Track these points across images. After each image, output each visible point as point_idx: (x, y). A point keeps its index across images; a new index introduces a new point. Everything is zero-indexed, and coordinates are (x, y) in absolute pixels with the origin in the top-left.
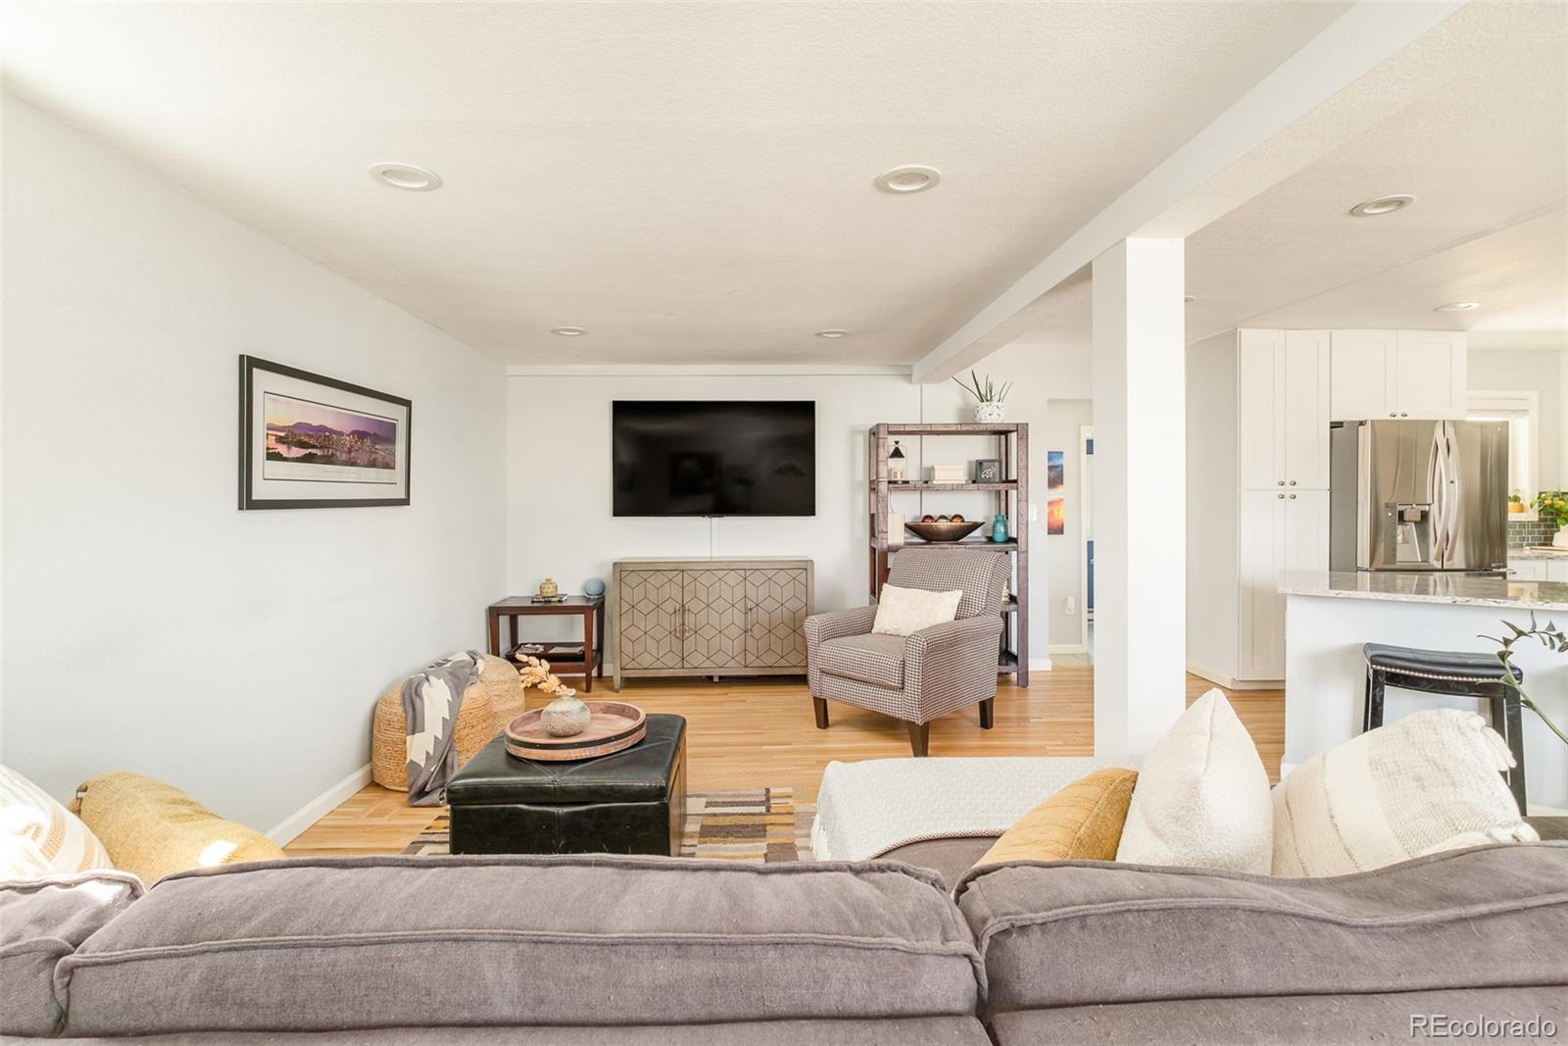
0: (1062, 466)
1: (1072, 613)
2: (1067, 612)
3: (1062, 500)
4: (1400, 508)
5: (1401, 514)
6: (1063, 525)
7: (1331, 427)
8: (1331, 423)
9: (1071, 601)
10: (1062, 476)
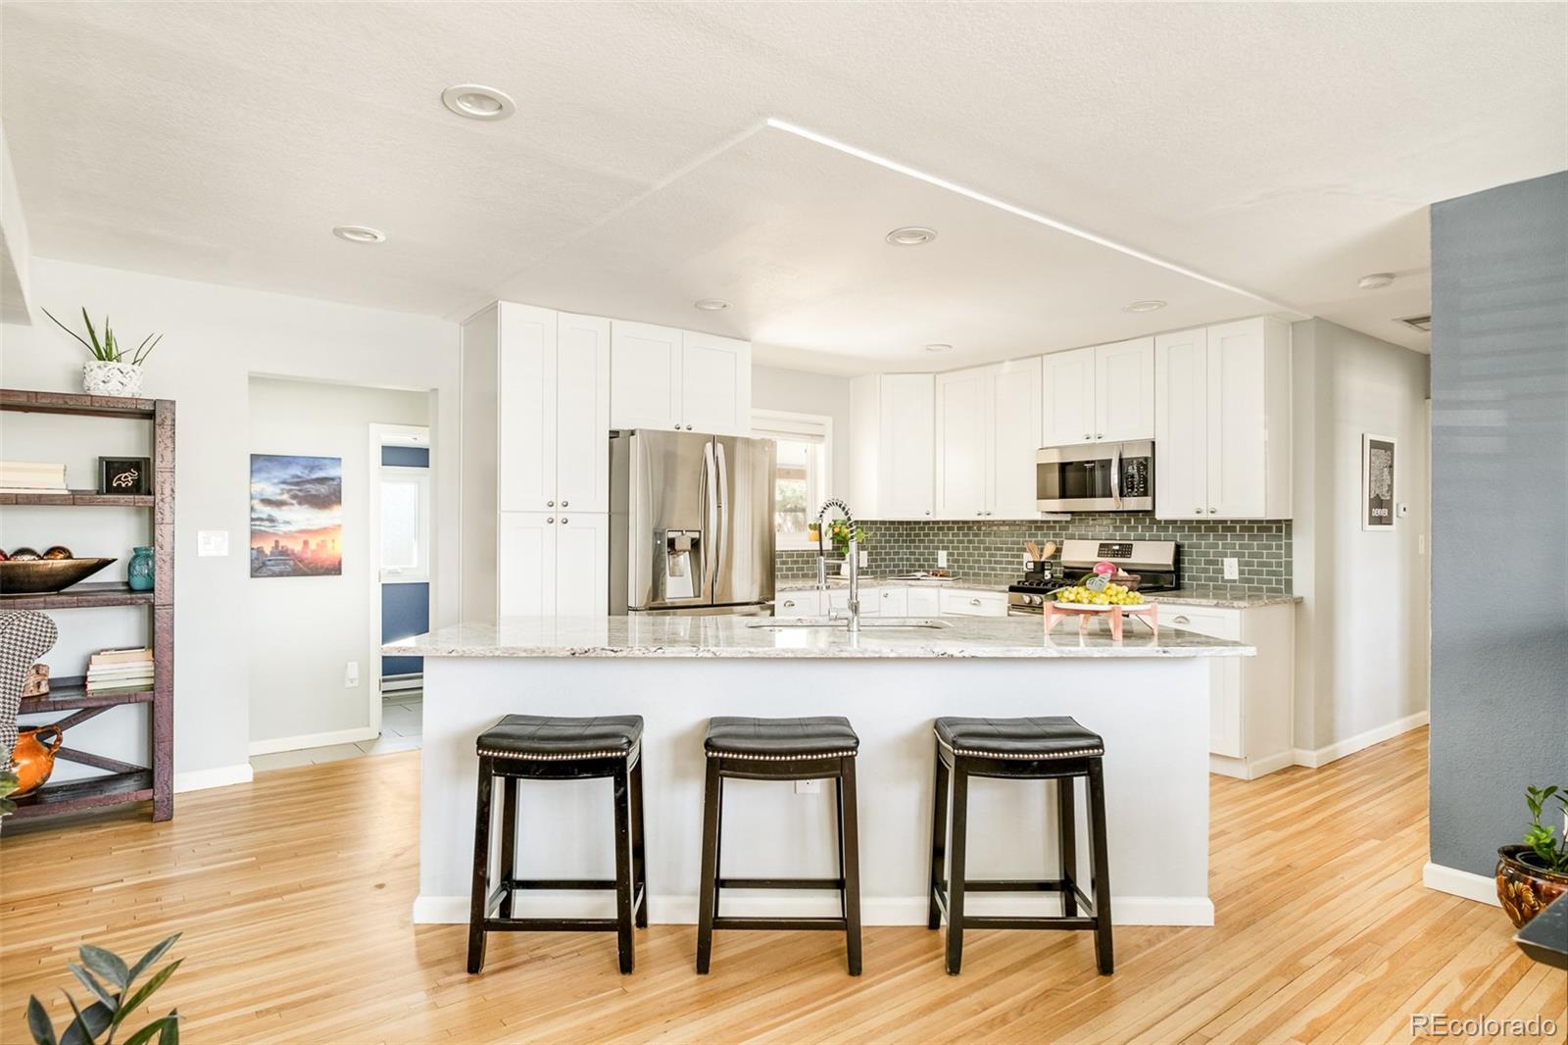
0: (340, 479)
1: (356, 684)
2: (349, 684)
3: (340, 526)
4: (671, 535)
5: (671, 543)
6: (340, 563)
7: (610, 438)
8: (610, 432)
9: (353, 670)
10: (340, 492)
